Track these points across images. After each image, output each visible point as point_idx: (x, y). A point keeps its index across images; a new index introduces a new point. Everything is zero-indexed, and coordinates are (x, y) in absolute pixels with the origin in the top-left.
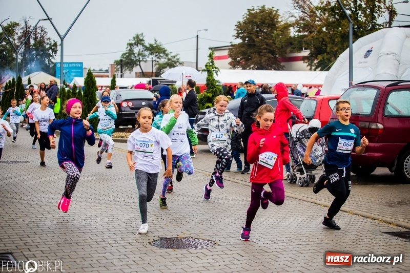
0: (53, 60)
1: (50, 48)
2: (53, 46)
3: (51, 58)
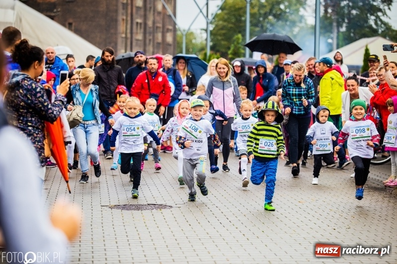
3: (380, 14)
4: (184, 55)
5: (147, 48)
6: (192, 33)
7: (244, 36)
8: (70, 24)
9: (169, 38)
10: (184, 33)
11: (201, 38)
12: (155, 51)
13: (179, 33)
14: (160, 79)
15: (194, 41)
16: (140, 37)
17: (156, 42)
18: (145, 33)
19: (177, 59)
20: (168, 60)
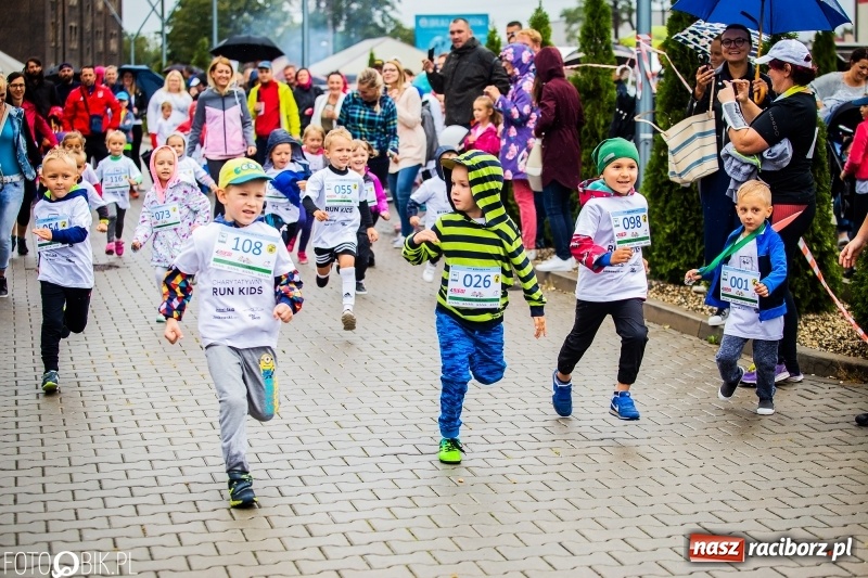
0: (393, 14)
3: (387, 8)
4: (132, 66)
5: (85, 60)
6: (143, 39)
7: (210, 39)
9: (114, 46)
10: (133, 39)
11: (156, 43)
12: (96, 62)
13: (125, 39)
14: (100, 95)
15: (146, 49)
16: (75, 45)
17: (96, 51)
18: (81, 40)
19: (122, 72)
20: (112, 72)
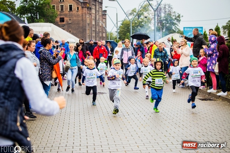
0: (177, 27)
1: (176, 19)
2: (178, 17)
3: (176, 25)
4: (109, 40)
5: (97, 39)
6: (112, 33)
7: (130, 34)
8: (70, 31)
9: (104, 35)
10: (109, 33)
11: (115, 34)
13: (107, 33)
14: (102, 48)
15: (113, 36)
16: (94, 35)
17: (99, 36)
18: (96, 33)
20: (104, 42)
